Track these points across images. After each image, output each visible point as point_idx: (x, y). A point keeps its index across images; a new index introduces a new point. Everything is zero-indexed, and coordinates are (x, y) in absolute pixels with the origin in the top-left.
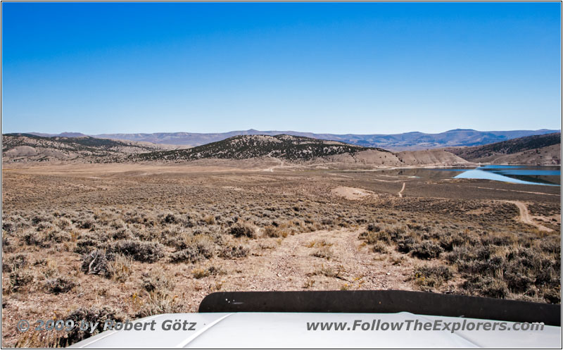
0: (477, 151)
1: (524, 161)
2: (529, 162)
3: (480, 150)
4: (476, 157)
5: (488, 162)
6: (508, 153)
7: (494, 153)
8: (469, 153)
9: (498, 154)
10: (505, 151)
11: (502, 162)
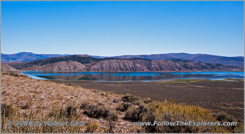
0: (26, 64)
1: (45, 69)
2: (48, 70)
3: (28, 64)
4: (25, 67)
5: (29, 70)
6: (41, 65)
7: (34, 65)
8: (22, 65)
9: (36, 66)
10: (40, 64)
11: (36, 70)
